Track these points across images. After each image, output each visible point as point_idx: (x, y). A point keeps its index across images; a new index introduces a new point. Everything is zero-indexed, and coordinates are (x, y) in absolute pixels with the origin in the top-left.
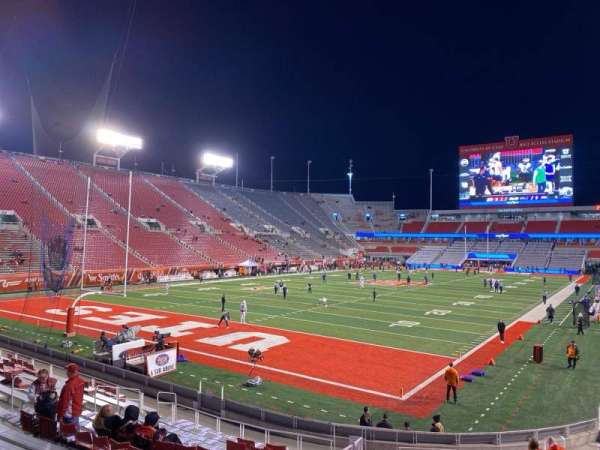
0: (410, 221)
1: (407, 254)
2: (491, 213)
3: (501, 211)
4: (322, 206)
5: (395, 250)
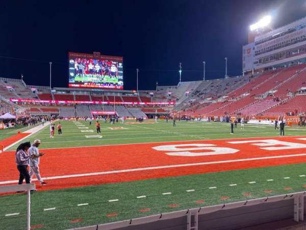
0: (39, 93)
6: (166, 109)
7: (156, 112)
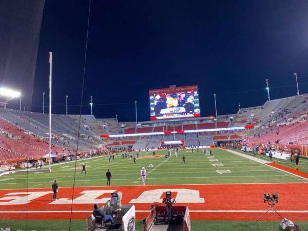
0: (127, 128)
1: (131, 145)
2: (166, 122)
3: (170, 121)
4: (76, 121)
5: (124, 143)
6: (240, 134)
7: (229, 139)
